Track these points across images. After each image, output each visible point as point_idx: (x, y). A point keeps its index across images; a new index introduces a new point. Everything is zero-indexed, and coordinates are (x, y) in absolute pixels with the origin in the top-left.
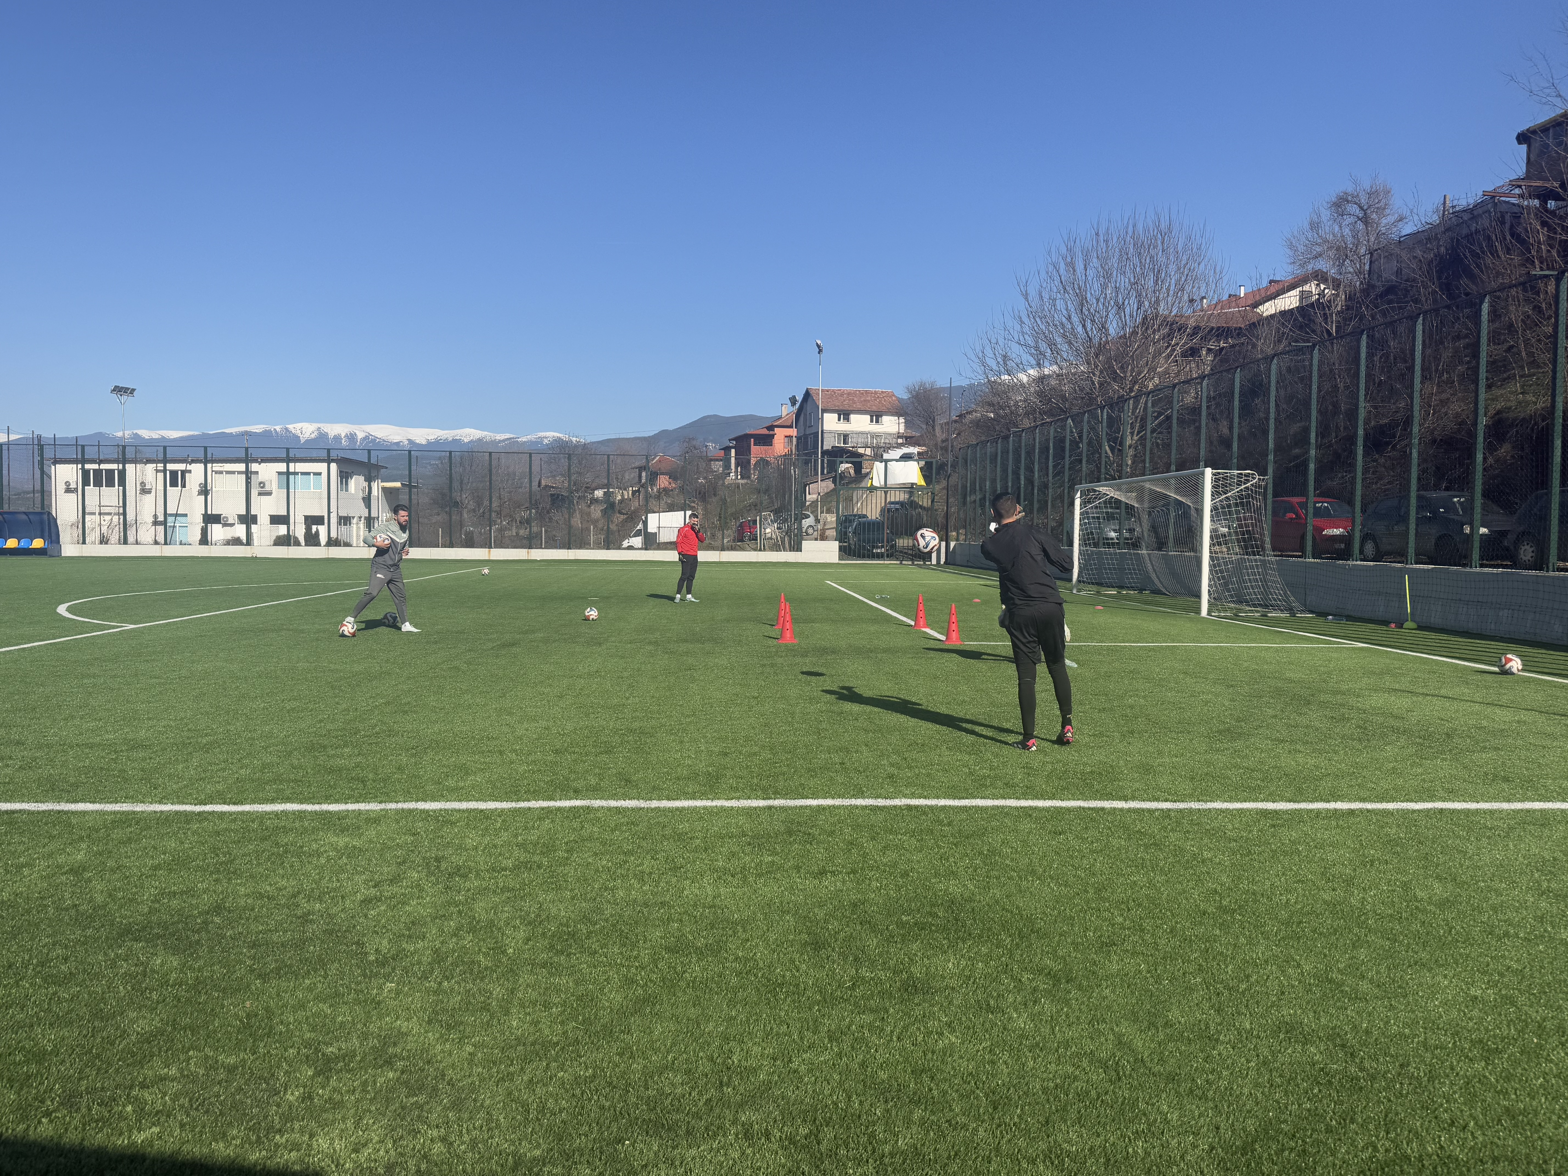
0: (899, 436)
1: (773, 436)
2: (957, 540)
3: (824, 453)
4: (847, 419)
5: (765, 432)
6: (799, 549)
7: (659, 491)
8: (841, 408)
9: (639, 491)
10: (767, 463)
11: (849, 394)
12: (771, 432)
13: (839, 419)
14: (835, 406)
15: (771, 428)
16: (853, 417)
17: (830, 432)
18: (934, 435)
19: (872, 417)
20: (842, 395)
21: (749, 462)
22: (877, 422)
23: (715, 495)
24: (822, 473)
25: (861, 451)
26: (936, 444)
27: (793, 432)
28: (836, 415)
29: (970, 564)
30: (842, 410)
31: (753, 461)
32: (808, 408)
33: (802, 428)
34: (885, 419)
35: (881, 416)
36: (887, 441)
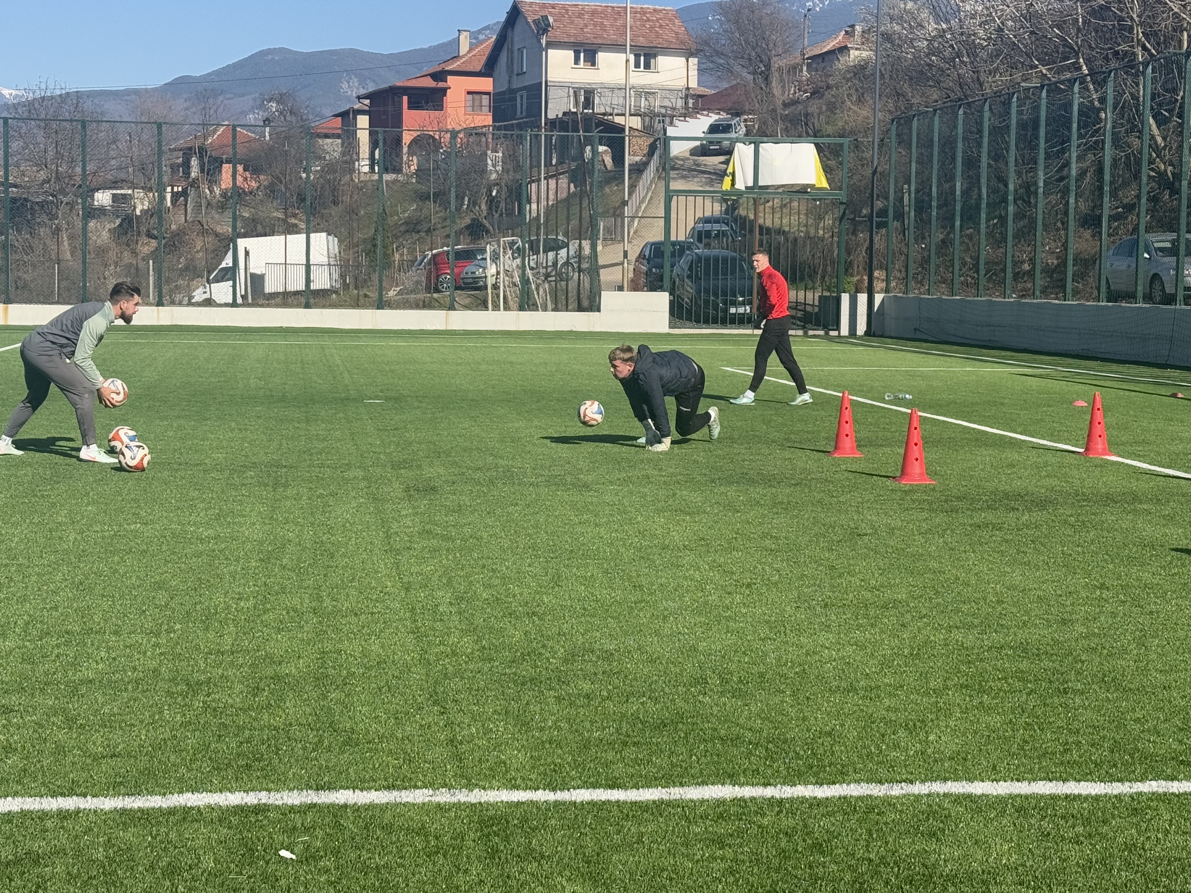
0: (688, 93)
1: (444, 91)
2: (887, 291)
3: (552, 124)
4: (592, 61)
5: (429, 83)
6: (594, 306)
7: (224, 195)
8: (580, 39)
9: (184, 193)
10: (436, 144)
11: (594, 13)
12: (441, 85)
13: (577, 61)
14: (569, 36)
15: (440, 76)
16: (602, 57)
17: (560, 86)
18: (770, 93)
19: (637, 56)
20: (580, 15)
21: (399, 141)
22: (647, 66)
23: (335, 203)
24: (548, 163)
25: (619, 120)
26: (774, 110)
27: (486, 84)
28: (571, 54)
29: (919, 336)
30: (582, 44)
31: (407, 138)
32: (516, 39)
33: (505, 77)
34: (663, 61)
35: (655, 56)
36: (667, 103)
